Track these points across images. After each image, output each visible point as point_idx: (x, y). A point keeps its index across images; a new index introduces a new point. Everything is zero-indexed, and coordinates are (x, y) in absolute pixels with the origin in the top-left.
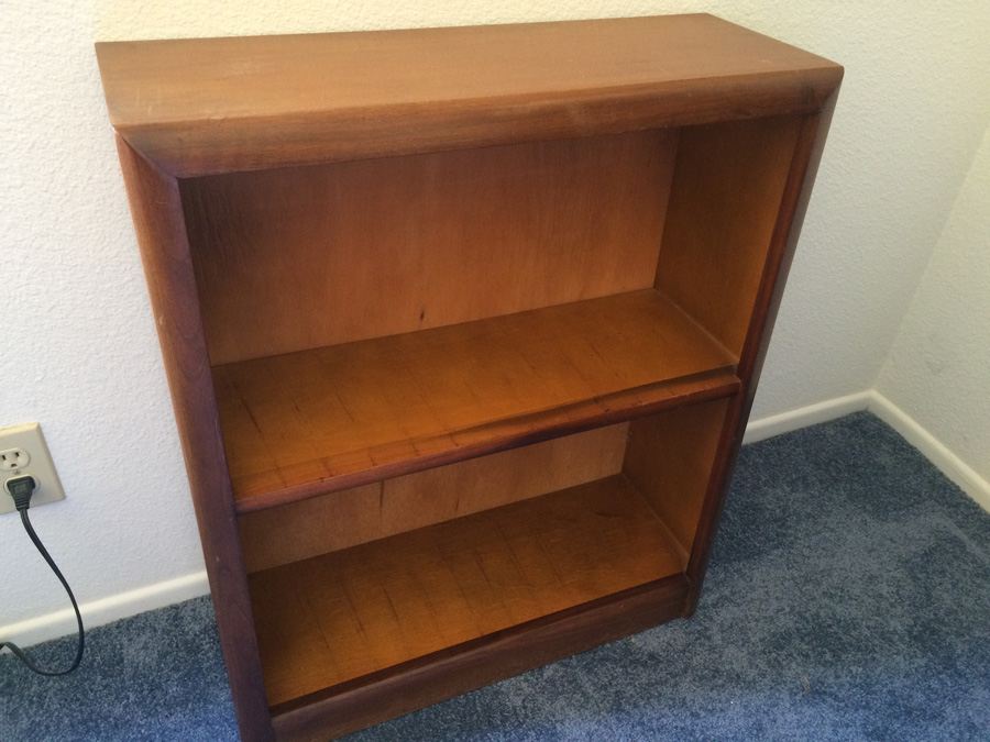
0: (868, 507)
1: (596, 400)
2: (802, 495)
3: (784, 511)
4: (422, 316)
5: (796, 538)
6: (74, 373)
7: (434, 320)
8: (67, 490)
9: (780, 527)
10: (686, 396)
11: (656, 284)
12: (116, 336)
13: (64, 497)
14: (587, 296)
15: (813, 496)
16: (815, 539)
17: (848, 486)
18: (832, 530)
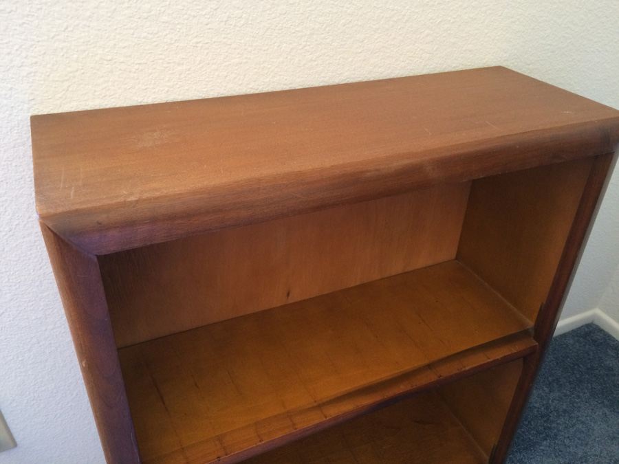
0: (606, 402)
1: (429, 366)
2: (557, 394)
3: (547, 408)
4: (288, 295)
5: (559, 431)
6: (20, 359)
7: (296, 296)
8: (18, 440)
9: (545, 421)
10: (498, 359)
11: (459, 256)
12: (52, 329)
13: (15, 445)
14: (410, 269)
15: (565, 395)
16: (572, 430)
17: (589, 385)
18: (583, 423)
